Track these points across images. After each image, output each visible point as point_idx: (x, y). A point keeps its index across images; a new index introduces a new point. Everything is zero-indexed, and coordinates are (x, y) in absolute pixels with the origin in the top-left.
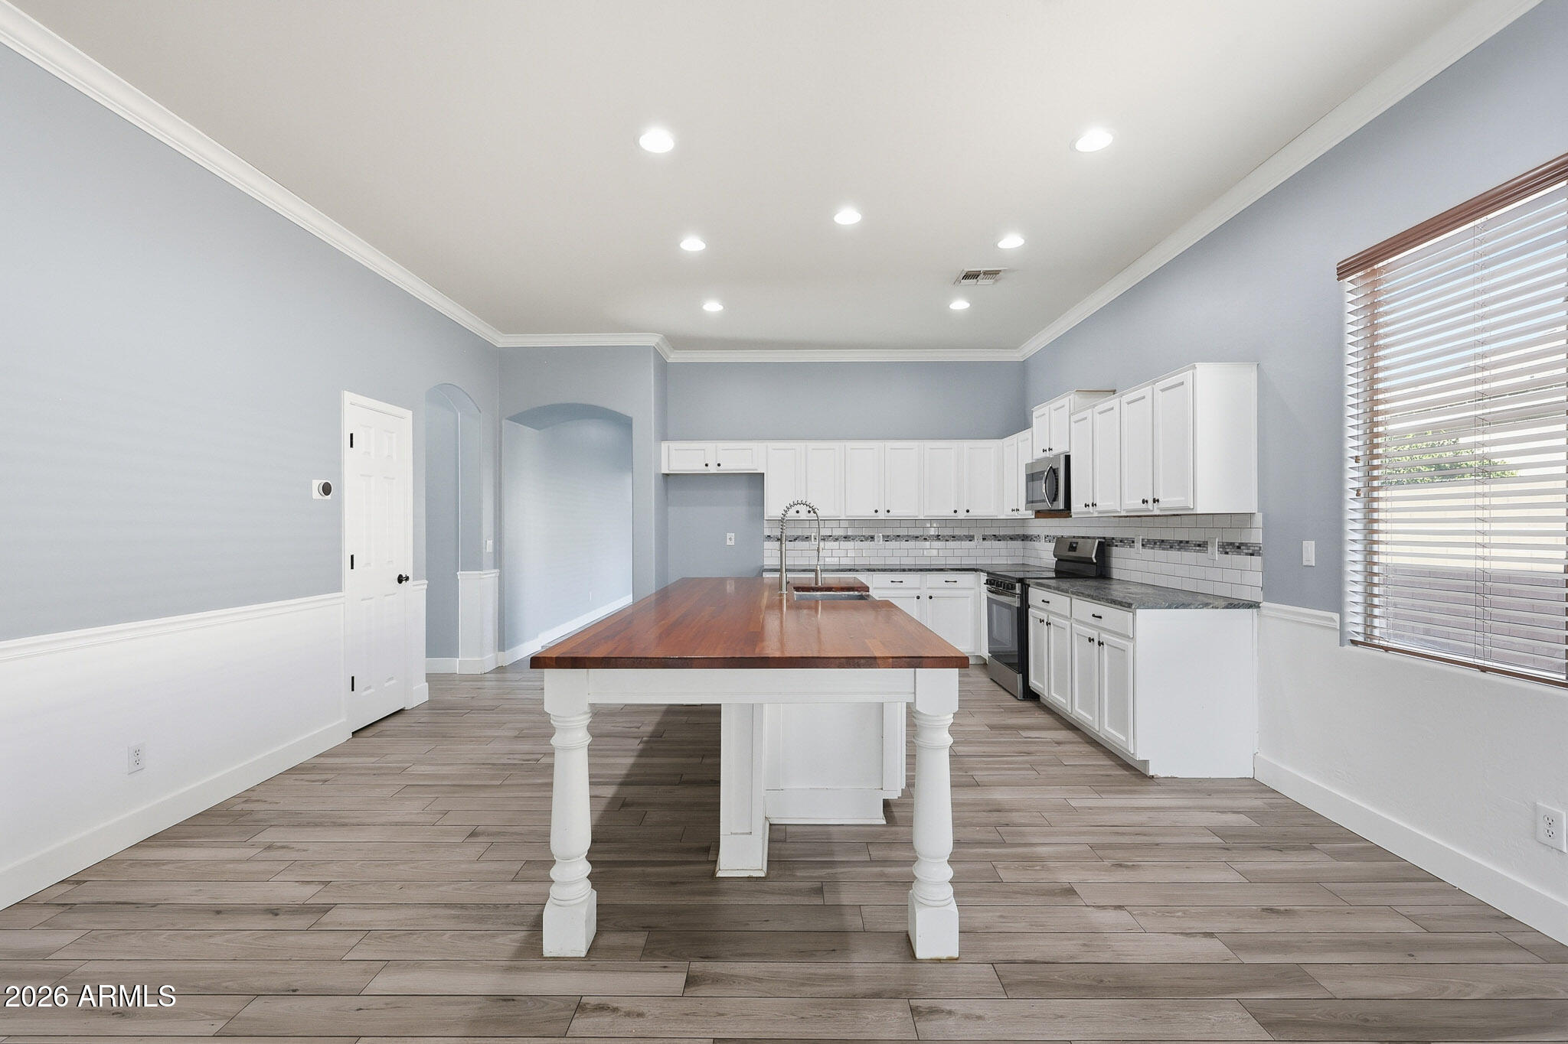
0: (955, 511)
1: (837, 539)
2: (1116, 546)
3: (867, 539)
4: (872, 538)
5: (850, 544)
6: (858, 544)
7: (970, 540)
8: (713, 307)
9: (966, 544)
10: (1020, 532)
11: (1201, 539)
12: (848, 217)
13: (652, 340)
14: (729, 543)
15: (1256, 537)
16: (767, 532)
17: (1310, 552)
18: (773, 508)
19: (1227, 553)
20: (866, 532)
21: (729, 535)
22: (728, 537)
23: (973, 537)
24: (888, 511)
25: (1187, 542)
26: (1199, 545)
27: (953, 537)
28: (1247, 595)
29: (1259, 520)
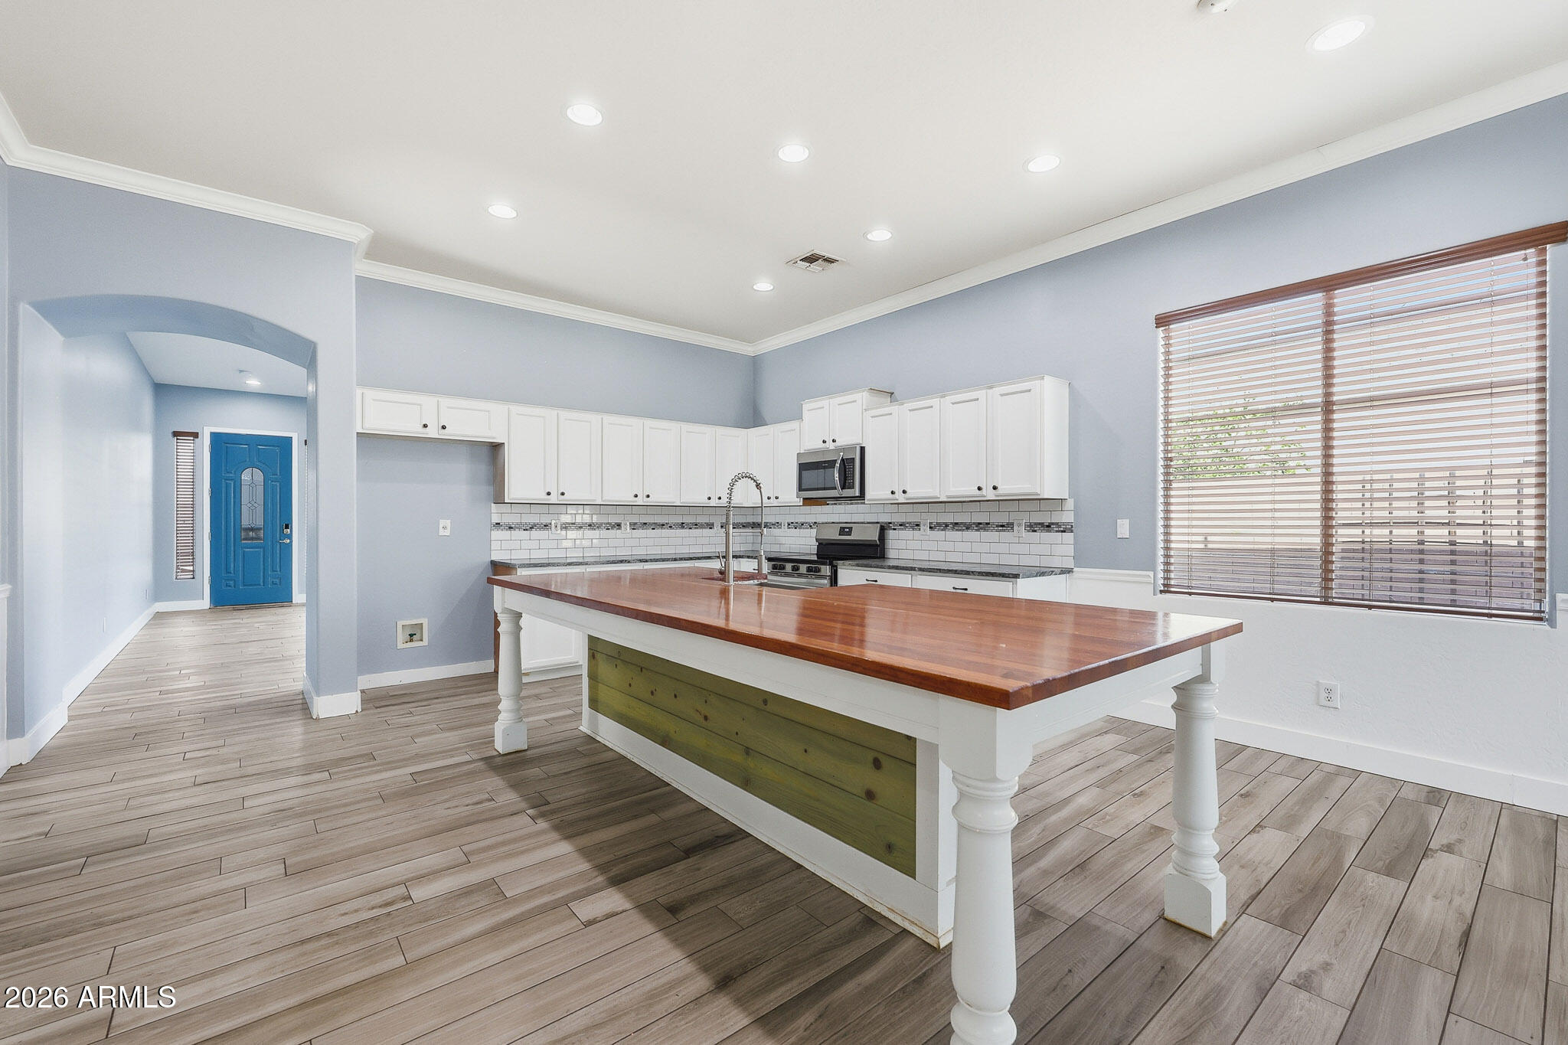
0: (709, 498)
1: (581, 527)
2: (895, 529)
3: (613, 527)
4: (619, 525)
5: (596, 533)
6: (604, 533)
7: (711, 528)
8: (502, 210)
9: (706, 532)
10: (750, 520)
11: (1004, 520)
12: (793, 153)
13: (357, 234)
14: (442, 532)
15: (1067, 517)
16: (495, 520)
17: (1124, 528)
18: (516, 488)
19: (1035, 531)
20: (613, 520)
21: (442, 523)
22: (441, 526)
23: (713, 524)
24: (648, 496)
25: (988, 524)
26: (1002, 526)
27: (696, 525)
28: (1057, 563)
29: (1070, 504)
